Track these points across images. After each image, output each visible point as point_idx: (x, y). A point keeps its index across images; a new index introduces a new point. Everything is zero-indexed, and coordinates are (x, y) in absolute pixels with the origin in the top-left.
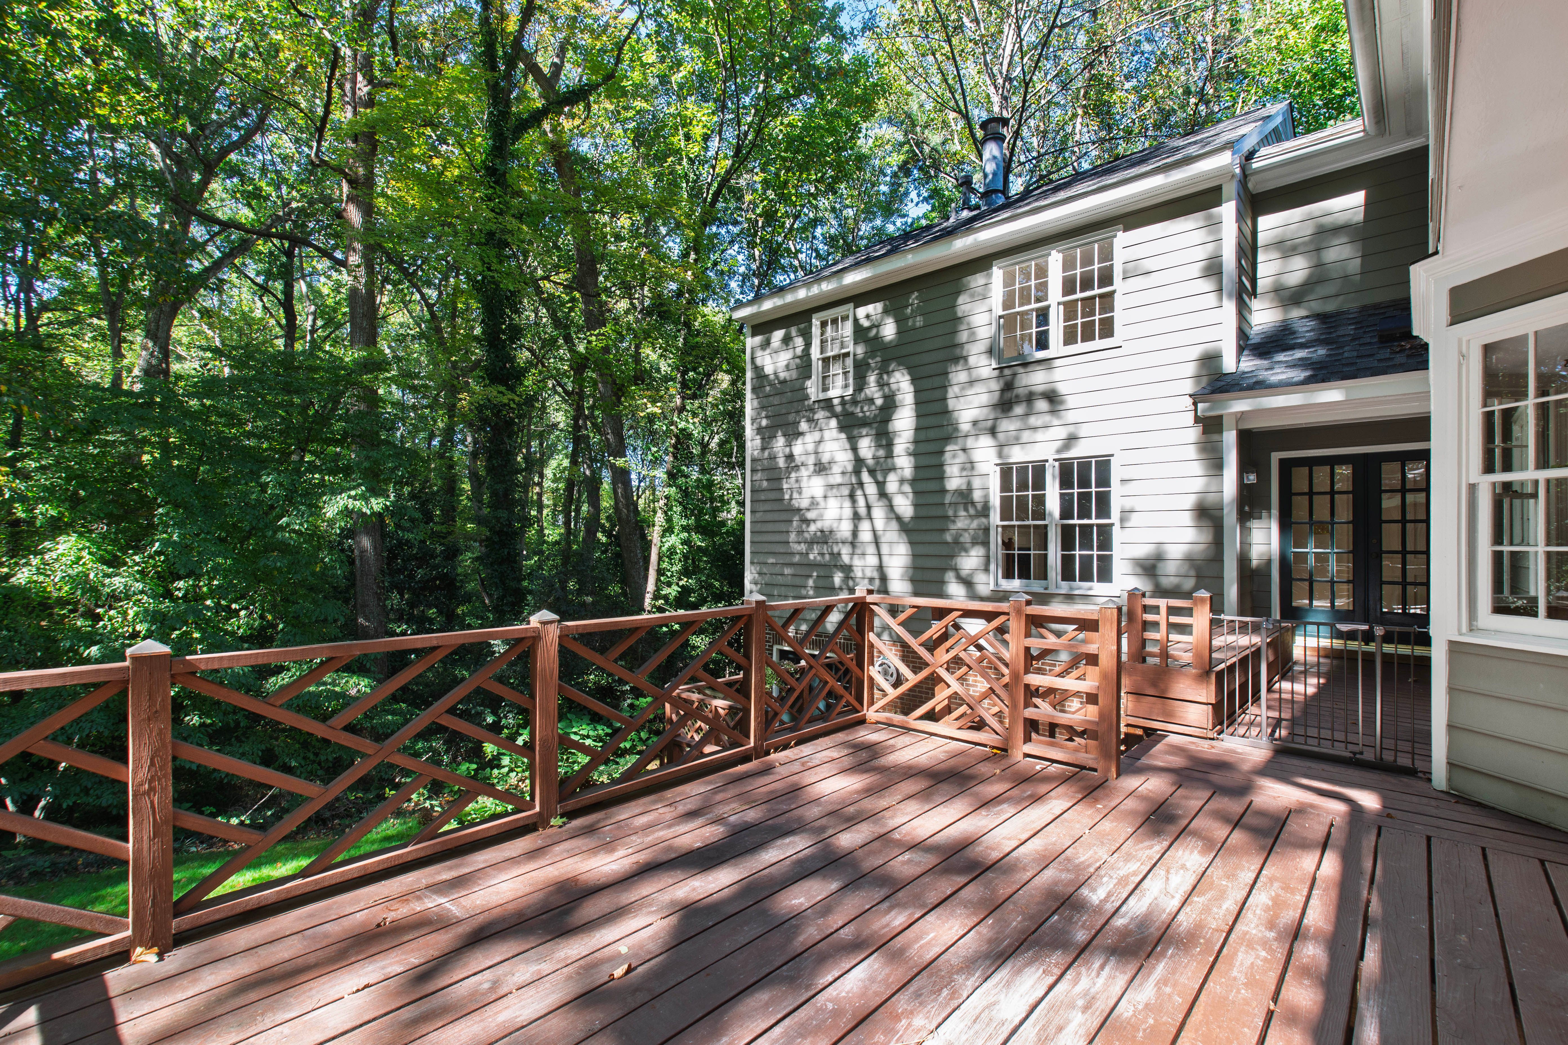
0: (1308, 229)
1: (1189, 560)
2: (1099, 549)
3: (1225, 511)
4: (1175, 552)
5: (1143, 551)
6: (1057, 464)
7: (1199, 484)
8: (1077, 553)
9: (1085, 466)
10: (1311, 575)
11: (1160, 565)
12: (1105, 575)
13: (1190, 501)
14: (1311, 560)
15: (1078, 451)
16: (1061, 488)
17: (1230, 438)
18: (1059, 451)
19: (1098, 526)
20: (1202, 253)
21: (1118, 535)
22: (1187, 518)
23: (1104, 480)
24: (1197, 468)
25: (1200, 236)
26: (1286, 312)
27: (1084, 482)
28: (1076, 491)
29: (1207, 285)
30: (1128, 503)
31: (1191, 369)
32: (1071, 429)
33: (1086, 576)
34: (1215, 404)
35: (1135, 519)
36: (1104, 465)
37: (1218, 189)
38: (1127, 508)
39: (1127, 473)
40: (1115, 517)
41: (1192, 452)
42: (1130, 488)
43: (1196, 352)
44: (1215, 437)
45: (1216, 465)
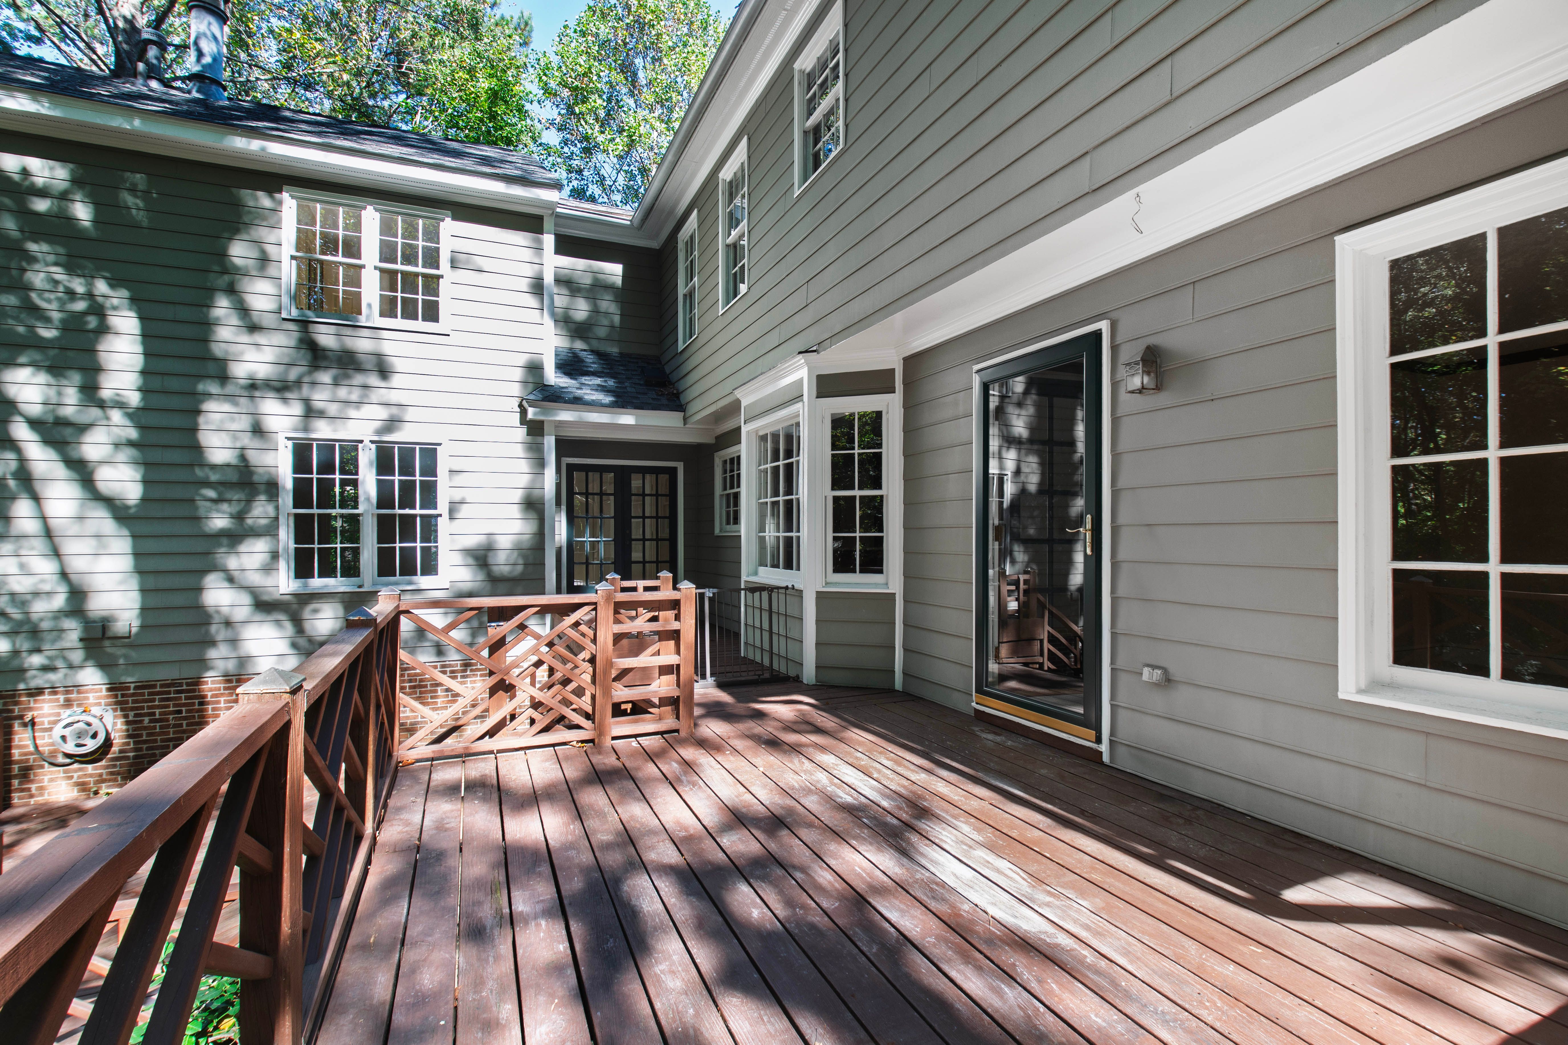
0: (587, 280)
1: (518, 548)
2: (422, 542)
3: (546, 506)
4: (504, 542)
5: (472, 541)
6: (373, 446)
7: (524, 480)
8: (398, 545)
9: (407, 452)
10: (587, 558)
11: (491, 554)
12: (430, 568)
13: (517, 496)
14: (588, 547)
15: (399, 436)
16: (379, 474)
17: (549, 442)
18: (379, 432)
19: (422, 516)
20: (529, 271)
21: (443, 525)
22: (515, 511)
23: (430, 469)
24: (524, 466)
25: (527, 254)
26: (572, 342)
27: (407, 469)
28: (397, 478)
29: (532, 301)
30: (457, 495)
31: (518, 374)
32: (394, 410)
33: (409, 570)
34: (545, 411)
35: (464, 511)
36: (430, 453)
37: (539, 219)
38: (457, 498)
39: (457, 465)
40: (442, 507)
41: (519, 451)
42: (459, 480)
43: (522, 360)
44: (539, 439)
45: (540, 463)
